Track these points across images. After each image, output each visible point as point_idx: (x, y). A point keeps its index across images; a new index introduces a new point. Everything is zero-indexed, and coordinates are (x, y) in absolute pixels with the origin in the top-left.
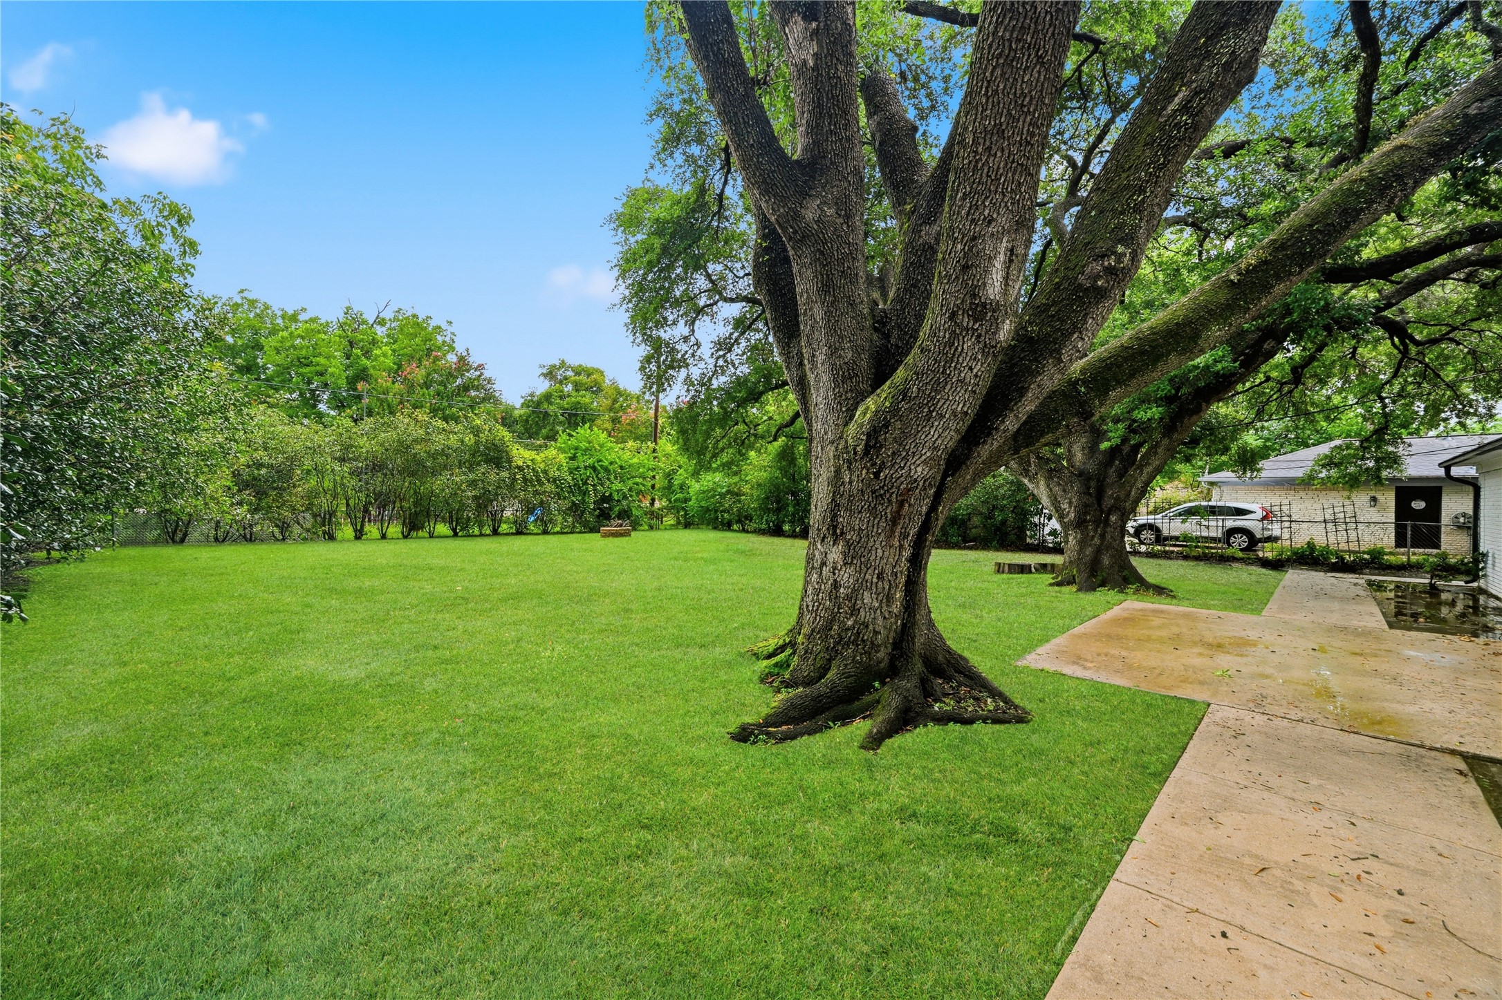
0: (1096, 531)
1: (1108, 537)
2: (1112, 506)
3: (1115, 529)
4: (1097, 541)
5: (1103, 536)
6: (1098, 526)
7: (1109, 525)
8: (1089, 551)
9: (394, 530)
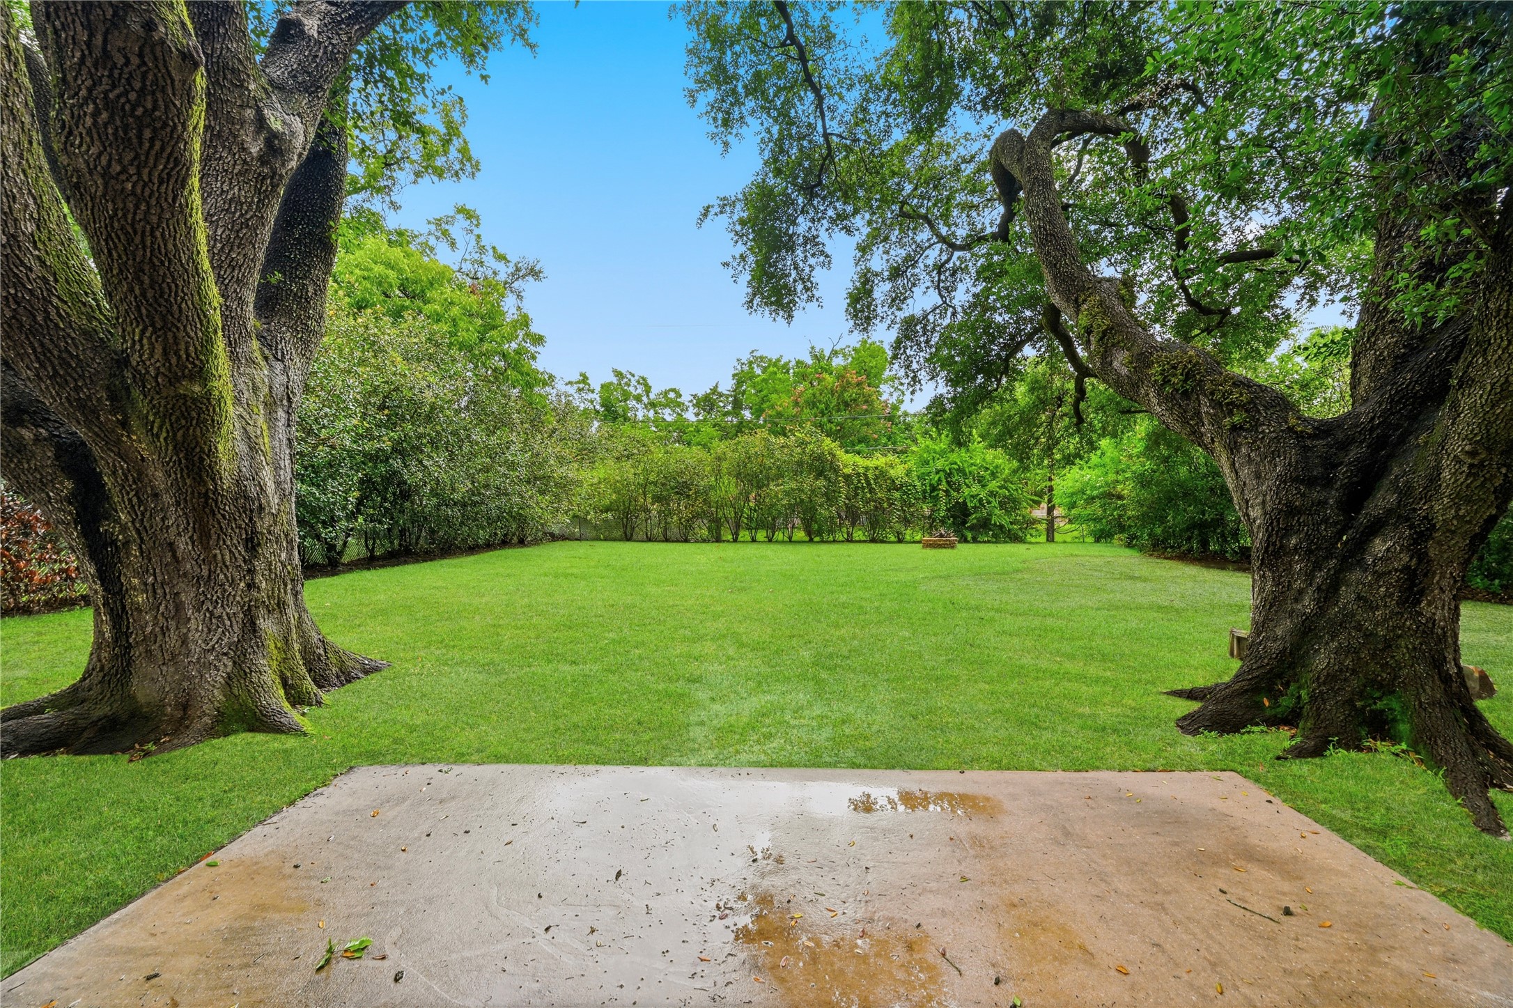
0: (1310, 576)
1: (1346, 595)
2: (1389, 512)
3: (1379, 576)
4: (1308, 604)
5: (1329, 593)
6: (1317, 566)
7: (1361, 563)
8: (1284, 627)
9: (800, 535)
